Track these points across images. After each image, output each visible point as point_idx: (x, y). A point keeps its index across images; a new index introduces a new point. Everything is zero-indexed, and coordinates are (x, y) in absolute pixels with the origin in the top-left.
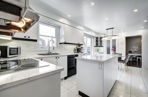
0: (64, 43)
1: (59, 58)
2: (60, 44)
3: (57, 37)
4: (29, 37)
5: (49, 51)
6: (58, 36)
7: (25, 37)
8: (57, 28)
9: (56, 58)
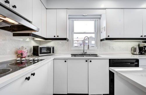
0: (107, 39)
1: (91, 61)
2: (101, 40)
3: (96, 31)
4: (58, 36)
5: (84, 51)
6: (98, 30)
7: (55, 36)
8: (96, 19)
9: (86, 61)
